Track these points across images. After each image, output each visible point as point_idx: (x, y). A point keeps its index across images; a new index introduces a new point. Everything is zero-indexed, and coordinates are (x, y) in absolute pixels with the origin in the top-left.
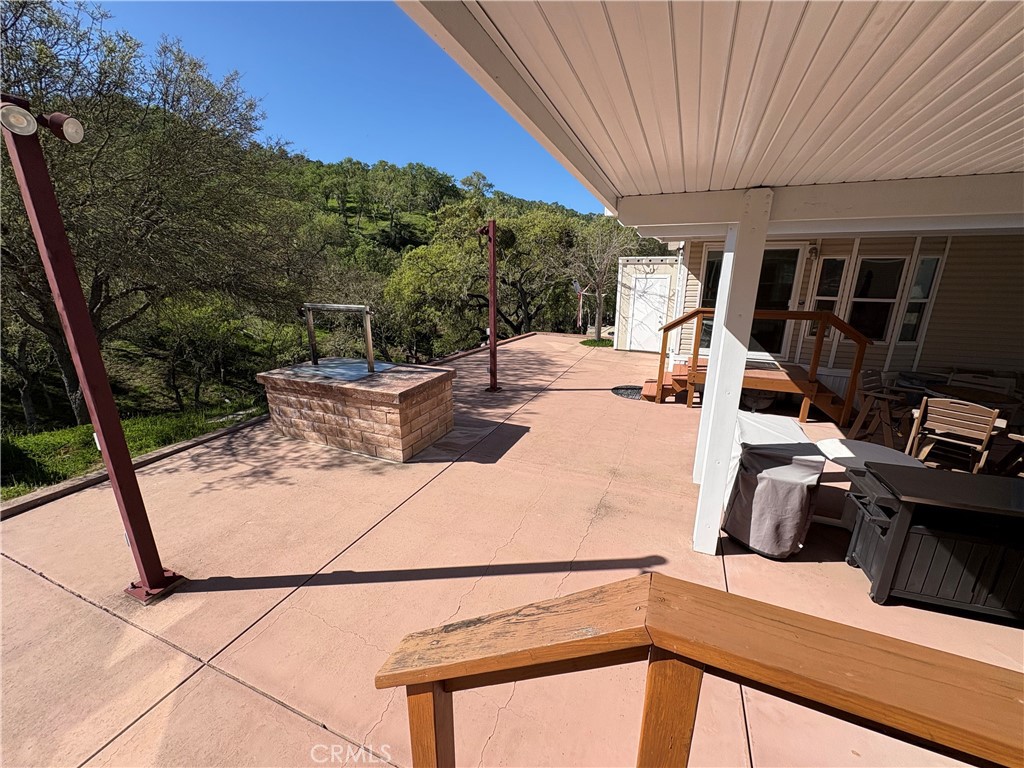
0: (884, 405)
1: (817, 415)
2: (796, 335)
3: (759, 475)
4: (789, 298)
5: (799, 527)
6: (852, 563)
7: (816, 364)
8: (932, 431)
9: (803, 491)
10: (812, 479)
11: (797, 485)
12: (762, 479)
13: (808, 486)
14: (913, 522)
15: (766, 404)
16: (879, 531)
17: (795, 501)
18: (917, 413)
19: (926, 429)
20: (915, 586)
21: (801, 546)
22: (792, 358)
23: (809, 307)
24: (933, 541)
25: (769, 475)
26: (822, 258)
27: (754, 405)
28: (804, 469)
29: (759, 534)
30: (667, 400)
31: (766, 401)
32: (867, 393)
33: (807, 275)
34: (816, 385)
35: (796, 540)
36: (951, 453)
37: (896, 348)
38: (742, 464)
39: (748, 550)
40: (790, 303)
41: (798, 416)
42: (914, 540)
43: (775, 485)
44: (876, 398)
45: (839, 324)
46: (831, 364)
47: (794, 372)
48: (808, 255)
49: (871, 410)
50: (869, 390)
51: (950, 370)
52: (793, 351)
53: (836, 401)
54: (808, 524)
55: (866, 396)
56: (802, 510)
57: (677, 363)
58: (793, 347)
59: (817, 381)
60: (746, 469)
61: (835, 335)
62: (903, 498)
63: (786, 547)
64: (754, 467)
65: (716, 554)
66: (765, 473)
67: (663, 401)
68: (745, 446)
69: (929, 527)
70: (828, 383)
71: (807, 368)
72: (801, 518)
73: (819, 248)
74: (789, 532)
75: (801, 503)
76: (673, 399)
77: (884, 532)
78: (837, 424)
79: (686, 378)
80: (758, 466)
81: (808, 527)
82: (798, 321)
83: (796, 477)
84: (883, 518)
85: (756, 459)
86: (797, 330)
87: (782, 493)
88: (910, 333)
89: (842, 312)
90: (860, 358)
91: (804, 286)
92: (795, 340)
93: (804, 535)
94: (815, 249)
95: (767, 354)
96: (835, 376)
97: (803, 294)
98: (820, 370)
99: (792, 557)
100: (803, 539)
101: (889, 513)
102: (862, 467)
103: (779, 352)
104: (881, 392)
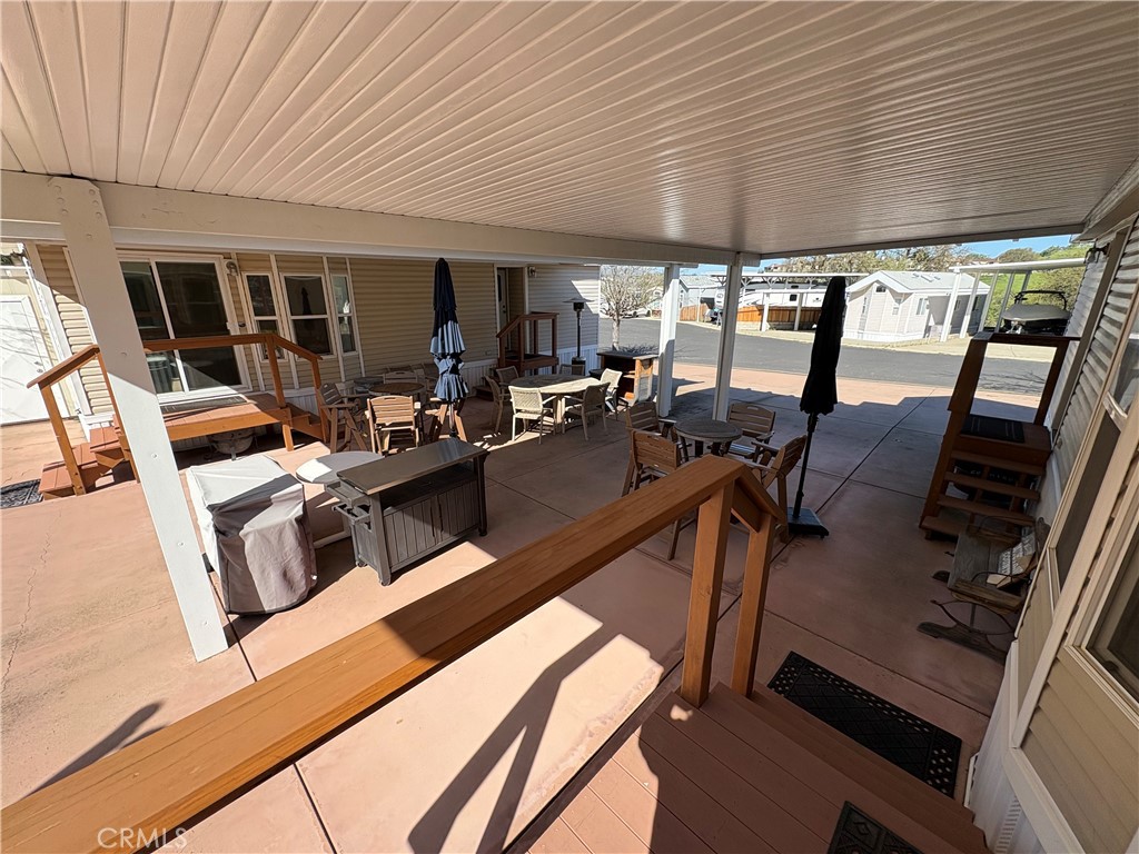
0: (347, 414)
1: (301, 439)
2: (250, 361)
3: (241, 533)
4: (226, 321)
5: (306, 562)
6: (362, 564)
7: (280, 388)
8: (384, 425)
9: (293, 526)
10: (298, 511)
11: (284, 523)
12: (246, 535)
13: (296, 519)
14: (383, 508)
15: (246, 444)
16: (366, 527)
17: (290, 540)
18: (368, 414)
19: (379, 425)
20: (403, 555)
21: (315, 578)
22: (256, 387)
23: (252, 329)
24: (400, 514)
25: (251, 529)
26: (245, 275)
27: (232, 451)
28: (287, 504)
29: (269, 593)
30: (99, 483)
31: (243, 441)
32: (331, 406)
33: (235, 294)
34: (289, 410)
35: (308, 574)
36: (400, 438)
37: (343, 358)
38: (218, 531)
39: (265, 616)
40: (229, 326)
41: (284, 446)
42: (389, 520)
43: (262, 534)
44: (339, 409)
45: (289, 346)
46: (296, 385)
47: (263, 402)
48: (228, 271)
49: (339, 421)
50: (331, 403)
51: (387, 371)
52: (254, 379)
53: (313, 420)
54: (313, 552)
55: (331, 409)
56: (300, 545)
57: (93, 427)
58: (253, 374)
59: (289, 405)
60: (223, 533)
61: (290, 357)
62: (369, 492)
63: (302, 587)
64: (232, 527)
65: (230, 646)
66: (247, 528)
67: (90, 488)
68: (211, 508)
69: (393, 506)
70: (300, 404)
71: (273, 393)
72: (303, 553)
73: (236, 262)
74: (298, 572)
75: (297, 538)
76: (110, 479)
77: (369, 524)
78: (322, 441)
79: (118, 444)
80: (236, 524)
81: (313, 556)
82: (247, 346)
83: (283, 514)
84: (365, 515)
85: (231, 517)
86: (249, 355)
87: (274, 541)
88: (349, 344)
89: (287, 332)
90: (317, 375)
91: (237, 305)
92: (251, 368)
93: (314, 567)
94: (233, 264)
95: (226, 387)
96: (303, 396)
97: (240, 315)
98: (287, 393)
99: (312, 592)
100: (315, 570)
101: (366, 508)
102: (337, 479)
103: (240, 383)
104: (342, 402)
